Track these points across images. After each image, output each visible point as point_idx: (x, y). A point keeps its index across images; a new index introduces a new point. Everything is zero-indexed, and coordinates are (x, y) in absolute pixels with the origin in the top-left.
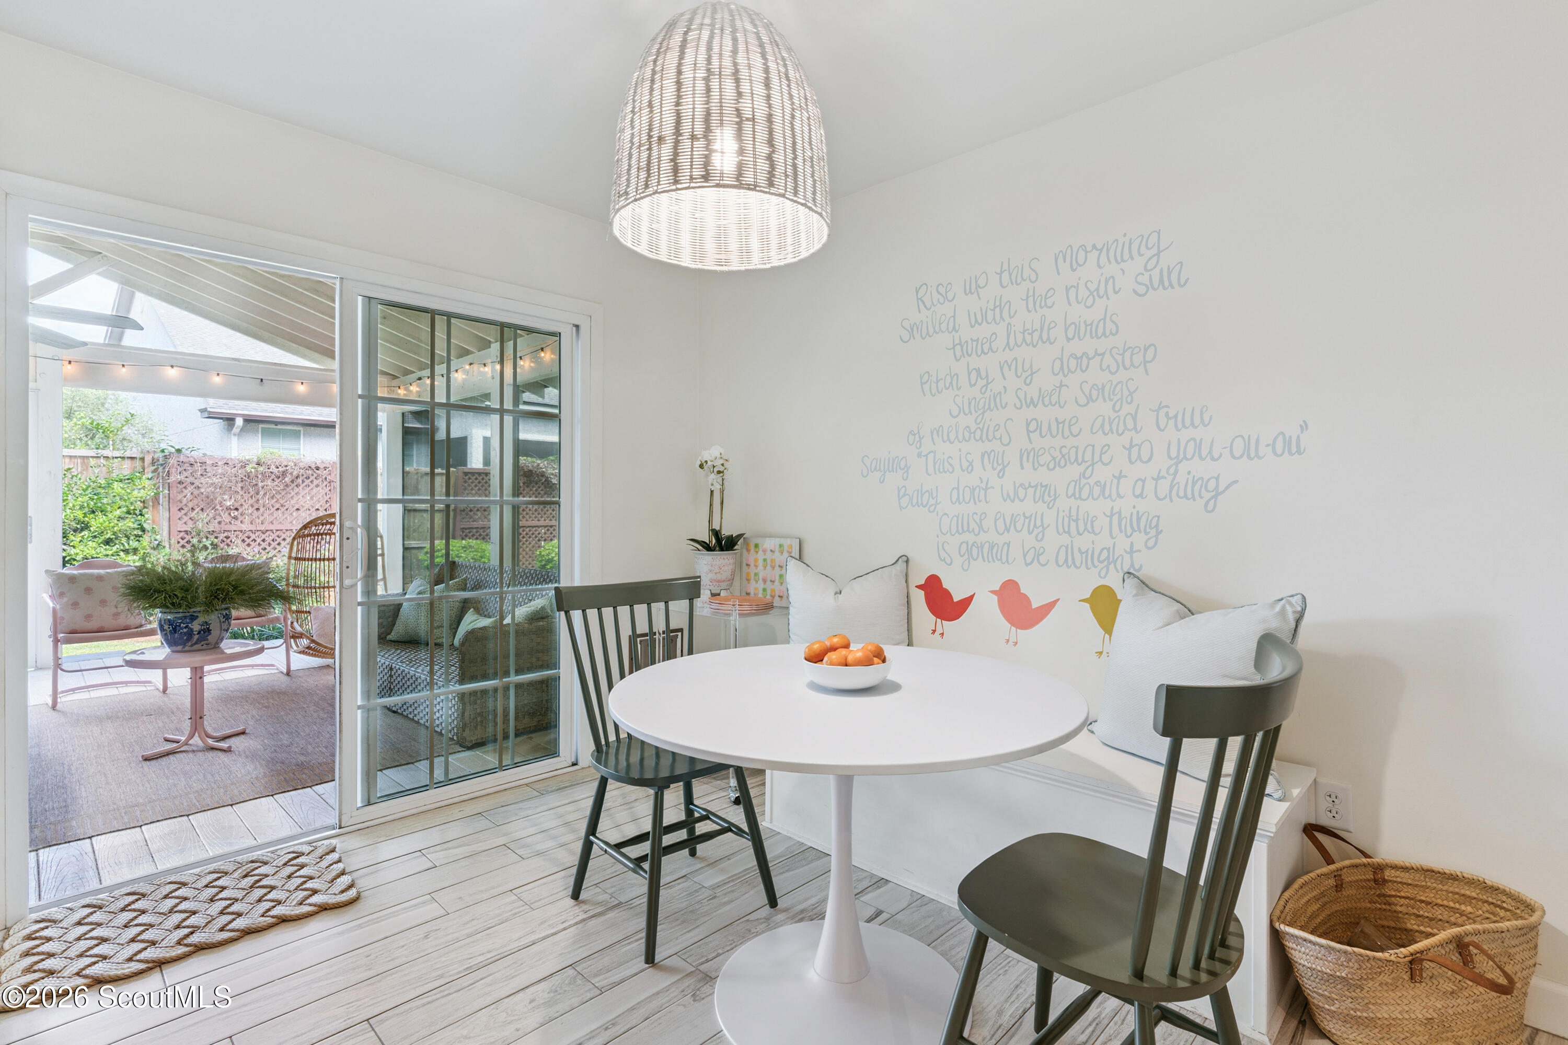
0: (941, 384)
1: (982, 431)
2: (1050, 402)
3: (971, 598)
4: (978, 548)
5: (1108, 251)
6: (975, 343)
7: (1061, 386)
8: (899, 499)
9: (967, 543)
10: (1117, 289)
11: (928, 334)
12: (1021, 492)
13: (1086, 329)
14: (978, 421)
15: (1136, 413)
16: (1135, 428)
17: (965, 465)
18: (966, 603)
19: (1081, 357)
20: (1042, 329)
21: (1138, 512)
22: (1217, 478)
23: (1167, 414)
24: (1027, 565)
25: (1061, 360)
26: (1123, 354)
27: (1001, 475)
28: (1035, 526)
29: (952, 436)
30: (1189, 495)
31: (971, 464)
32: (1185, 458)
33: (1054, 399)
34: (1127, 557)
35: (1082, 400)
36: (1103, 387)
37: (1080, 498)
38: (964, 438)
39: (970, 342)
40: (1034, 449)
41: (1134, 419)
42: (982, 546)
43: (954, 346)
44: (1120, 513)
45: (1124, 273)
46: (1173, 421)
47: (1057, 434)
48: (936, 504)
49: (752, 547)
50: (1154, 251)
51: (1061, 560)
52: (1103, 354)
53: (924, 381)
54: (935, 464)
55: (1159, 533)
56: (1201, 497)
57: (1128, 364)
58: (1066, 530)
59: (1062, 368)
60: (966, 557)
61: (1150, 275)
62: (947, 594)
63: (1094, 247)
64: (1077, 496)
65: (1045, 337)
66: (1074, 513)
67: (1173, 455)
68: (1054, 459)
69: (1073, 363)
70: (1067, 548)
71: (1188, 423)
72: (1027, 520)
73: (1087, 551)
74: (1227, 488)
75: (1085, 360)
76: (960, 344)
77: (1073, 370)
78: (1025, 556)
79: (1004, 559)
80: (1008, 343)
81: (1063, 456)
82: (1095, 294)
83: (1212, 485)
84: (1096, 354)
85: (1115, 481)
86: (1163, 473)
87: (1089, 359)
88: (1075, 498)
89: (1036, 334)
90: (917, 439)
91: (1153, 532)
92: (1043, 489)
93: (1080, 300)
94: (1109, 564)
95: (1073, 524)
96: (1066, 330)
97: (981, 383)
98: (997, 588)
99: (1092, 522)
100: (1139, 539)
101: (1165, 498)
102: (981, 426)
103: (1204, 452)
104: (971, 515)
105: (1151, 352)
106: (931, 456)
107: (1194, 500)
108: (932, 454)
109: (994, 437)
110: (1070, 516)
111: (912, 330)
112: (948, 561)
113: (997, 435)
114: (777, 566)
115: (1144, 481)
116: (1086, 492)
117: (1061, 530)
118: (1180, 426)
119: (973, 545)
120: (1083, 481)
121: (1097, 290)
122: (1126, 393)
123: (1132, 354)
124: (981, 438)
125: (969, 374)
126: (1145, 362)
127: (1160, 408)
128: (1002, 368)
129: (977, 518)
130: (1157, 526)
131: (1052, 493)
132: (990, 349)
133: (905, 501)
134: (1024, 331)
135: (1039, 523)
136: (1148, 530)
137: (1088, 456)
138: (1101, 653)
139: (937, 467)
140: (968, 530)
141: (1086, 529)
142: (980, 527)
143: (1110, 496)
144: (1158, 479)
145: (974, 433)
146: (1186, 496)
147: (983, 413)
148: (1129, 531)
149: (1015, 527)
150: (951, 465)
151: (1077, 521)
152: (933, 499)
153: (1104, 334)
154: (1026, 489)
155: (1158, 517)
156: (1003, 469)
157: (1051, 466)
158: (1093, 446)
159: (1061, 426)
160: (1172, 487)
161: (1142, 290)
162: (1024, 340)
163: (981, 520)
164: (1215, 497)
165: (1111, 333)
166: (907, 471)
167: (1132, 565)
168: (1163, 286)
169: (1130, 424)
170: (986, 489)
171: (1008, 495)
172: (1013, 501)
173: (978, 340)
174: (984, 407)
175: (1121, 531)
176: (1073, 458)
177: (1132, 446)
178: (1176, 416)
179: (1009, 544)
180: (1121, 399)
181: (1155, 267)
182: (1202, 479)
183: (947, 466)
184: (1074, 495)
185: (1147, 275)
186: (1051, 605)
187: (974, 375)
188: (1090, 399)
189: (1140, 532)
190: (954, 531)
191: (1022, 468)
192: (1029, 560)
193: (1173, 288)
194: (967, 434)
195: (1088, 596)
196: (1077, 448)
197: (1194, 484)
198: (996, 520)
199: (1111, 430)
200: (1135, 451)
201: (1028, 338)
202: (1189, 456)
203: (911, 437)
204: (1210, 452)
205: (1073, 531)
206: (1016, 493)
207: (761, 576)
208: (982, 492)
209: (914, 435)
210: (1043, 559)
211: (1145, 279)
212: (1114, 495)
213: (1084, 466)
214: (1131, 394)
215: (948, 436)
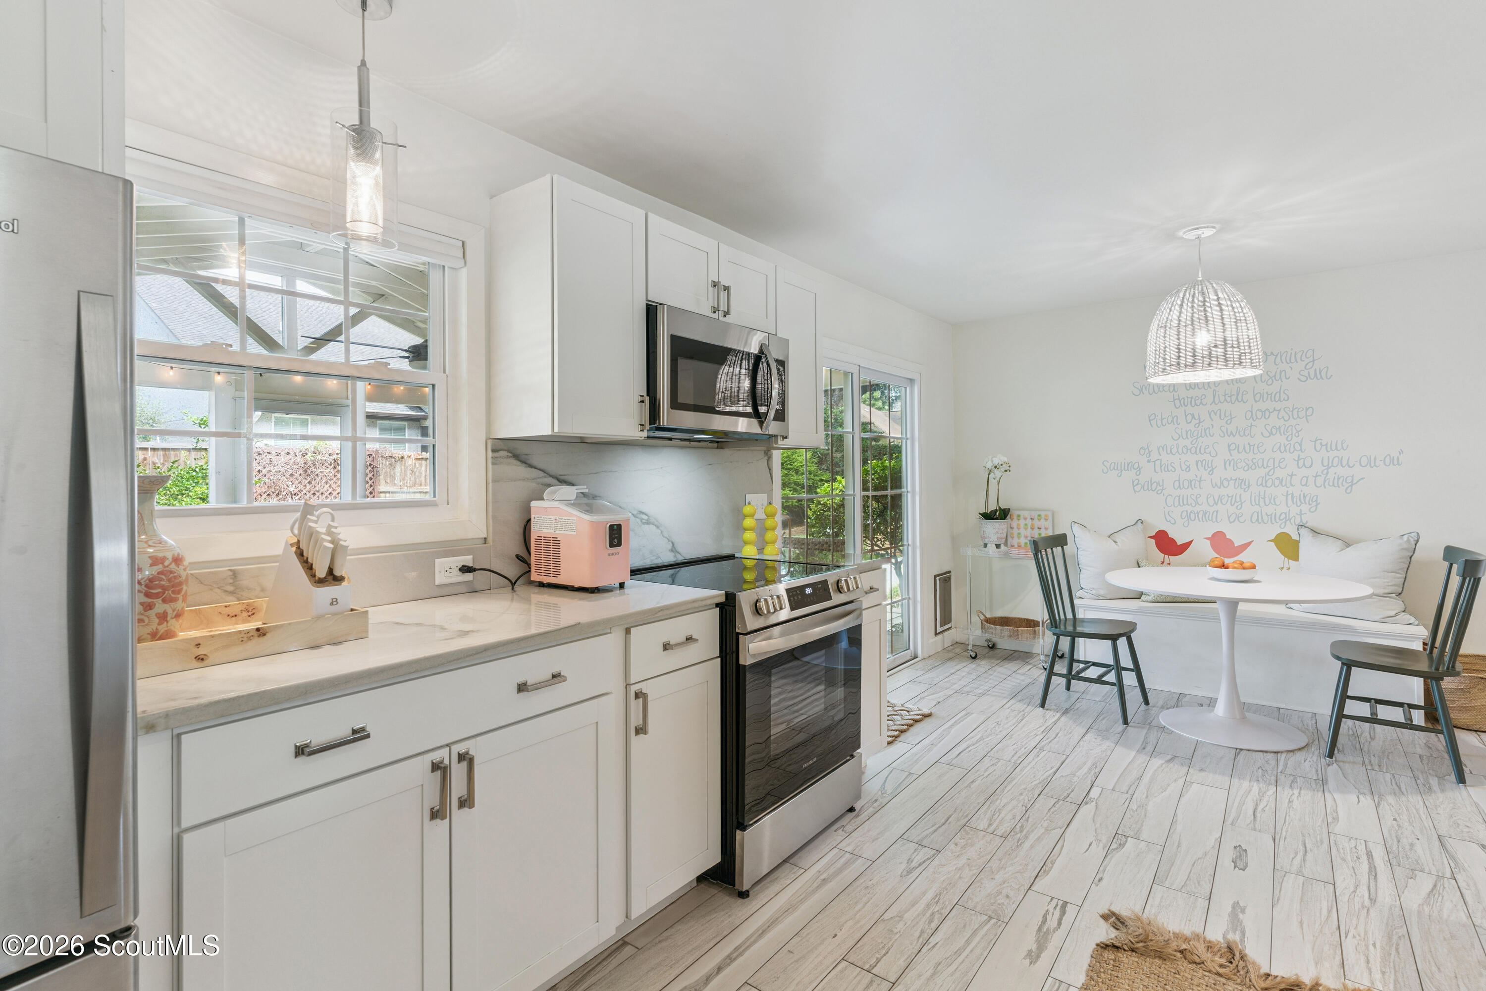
0: (1165, 421)
1: (1196, 448)
2: (1244, 434)
3: (1190, 542)
4: (1195, 514)
5: (1281, 356)
6: (1190, 400)
7: (1251, 426)
8: (1134, 486)
9: (1187, 511)
10: (1287, 377)
11: (1154, 391)
12: (1225, 483)
13: (1268, 396)
14: (1193, 443)
15: (1302, 441)
16: (1301, 450)
17: (1184, 467)
18: (1187, 546)
19: (1265, 411)
20: (1238, 395)
21: (1304, 494)
22: (1352, 477)
23: (1321, 444)
24: (1231, 523)
25: (1252, 412)
26: (1292, 411)
27: (1211, 472)
28: (1235, 501)
29: (1174, 451)
30: (1336, 485)
31: (1188, 467)
32: (1332, 466)
33: (1247, 432)
34: (1298, 518)
35: (1267, 434)
36: (1280, 428)
37: (1266, 486)
38: (1183, 452)
39: (1186, 399)
40: (1234, 459)
41: (1300, 445)
42: (1198, 513)
43: (1174, 400)
44: (1292, 494)
45: (1292, 369)
46: (1325, 447)
47: (1250, 451)
48: (1163, 489)
49: (1015, 517)
50: (1311, 359)
51: (1254, 519)
52: (1279, 411)
53: (1151, 418)
54: (1161, 467)
55: (1317, 505)
56: (1343, 486)
57: (1295, 416)
58: (1257, 503)
59: (1252, 416)
60: (1186, 519)
61: (1309, 372)
62: (1173, 541)
63: (1272, 353)
64: (1264, 485)
65: (1240, 399)
66: (1262, 494)
67: (1326, 463)
68: (1248, 465)
69: (1259, 414)
70: (1258, 513)
71: (1334, 448)
72: (1230, 499)
73: (1271, 515)
74: (1358, 481)
75: (1267, 413)
76: (1179, 399)
77: (1259, 418)
78: (1229, 518)
79: (1214, 520)
80: (1214, 401)
81: (1254, 464)
82: (1273, 378)
83: (1349, 480)
84: (1275, 410)
85: (1289, 478)
86: (1320, 473)
87: (1270, 412)
88: (1263, 486)
89: (1234, 398)
90: (1147, 451)
91: (1314, 504)
92: (1240, 481)
93: (1263, 381)
94: (1286, 521)
95: (1262, 500)
96: (1254, 396)
97: (1194, 422)
98: (1210, 536)
99: (1274, 499)
100: (1305, 508)
101: (1321, 486)
102: (1195, 446)
103: (1344, 464)
104: (1189, 496)
105: (1310, 412)
106: (1158, 463)
107: (1339, 487)
108: (1159, 461)
109: (1205, 452)
110: (1260, 495)
111: (1142, 389)
112: (1173, 521)
113: (1207, 451)
114: (1036, 528)
115: (1307, 477)
116: (1269, 483)
117: (1253, 503)
118: (1329, 450)
119: (1191, 512)
120: (1268, 477)
121: (1275, 376)
122: (1294, 431)
123: (1298, 411)
124: (1196, 452)
125: (1186, 416)
126: (1307, 416)
127: (1316, 440)
128: (1210, 415)
129: (1194, 497)
130: (1316, 501)
131: (1247, 483)
132: (1201, 403)
133: (1138, 488)
134: (1226, 395)
135: (1238, 500)
136: (1311, 503)
137: (1271, 463)
138: (1282, 568)
139: (1163, 468)
140: (1187, 504)
141: (1270, 502)
142: (1197, 502)
143: (1286, 485)
144: (1316, 476)
145: (1190, 449)
146: (1333, 485)
147: (1197, 439)
148: (1299, 503)
149: (1221, 502)
150: (1173, 467)
151: (1264, 498)
152: (1160, 486)
153: (1280, 400)
154: (1229, 481)
155: (1317, 496)
156: (1213, 469)
157: (1246, 468)
158: (1274, 459)
159: (1252, 447)
160: (1325, 481)
161: (1304, 379)
162: (1225, 400)
163: (1197, 498)
164: (1351, 486)
165: (1284, 399)
166: (1140, 470)
167: (1301, 521)
168: (1317, 378)
169: (1298, 447)
170: (1200, 482)
171: (1216, 485)
172: (1220, 488)
173: (1192, 398)
174: (1197, 435)
175: (1294, 504)
176: (1260, 464)
177: (1299, 459)
178: (1326, 445)
179: (1217, 512)
180: (1292, 434)
181: (1311, 368)
182: (1343, 476)
183: (1170, 468)
184: (1262, 484)
185: (1306, 371)
186: (1249, 544)
187: (1189, 417)
188: (1271, 434)
189: (1306, 504)
190: (1176, 504)
191: (1226, 469)
192: (1232, 519)
193: (1323, 379)
194: (1185, 451)
195: (1273, 538)
196: (1263, 460)
197: (1339, 479)
198: (1207, 498)
199: (1285, 450)
200: (1301, 462)
201: (1228, 399)
202: (1335, 465)
203: (1142, 451)
204: (1348, 463)
205: (1262, 504)
206: (1222, 483)
207: (1022, 534)
208: (1197, 483)
209: (1145, 449)
210: (1241, 519)
211: (1306, 373)
212: (1288, 485)
213: (1267, 470)
214: (1298, 432)
215: (1171, 450)
